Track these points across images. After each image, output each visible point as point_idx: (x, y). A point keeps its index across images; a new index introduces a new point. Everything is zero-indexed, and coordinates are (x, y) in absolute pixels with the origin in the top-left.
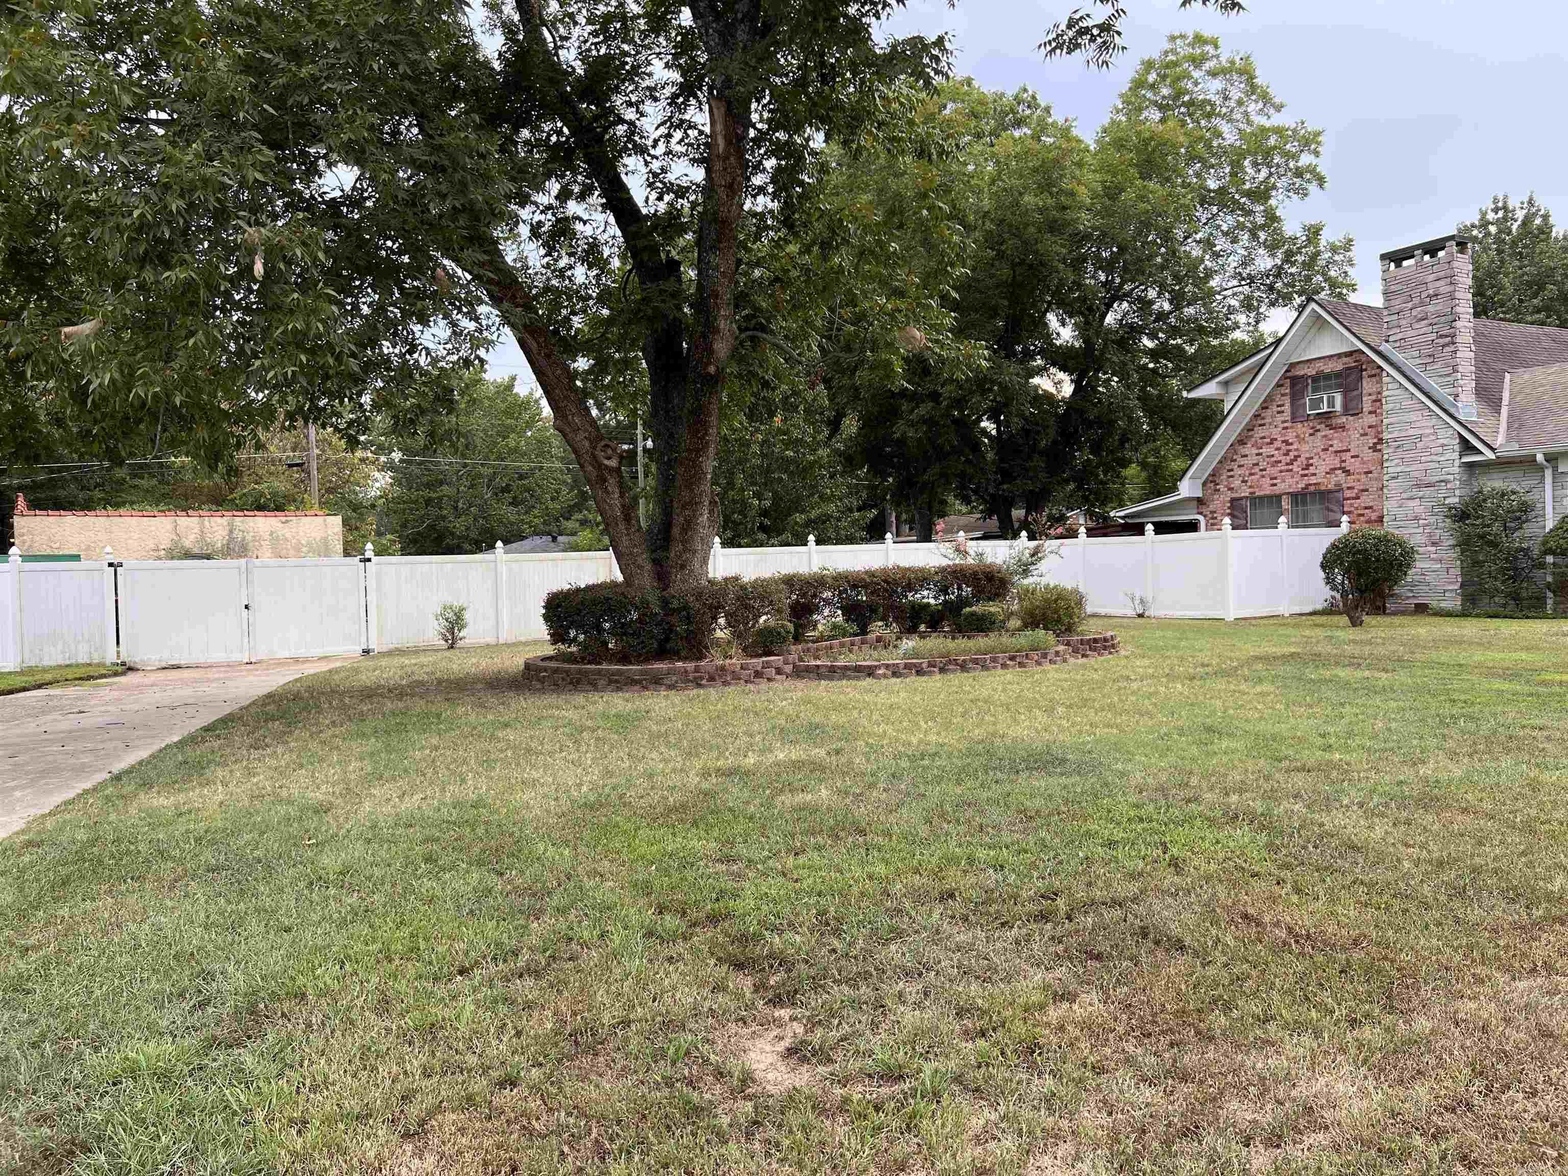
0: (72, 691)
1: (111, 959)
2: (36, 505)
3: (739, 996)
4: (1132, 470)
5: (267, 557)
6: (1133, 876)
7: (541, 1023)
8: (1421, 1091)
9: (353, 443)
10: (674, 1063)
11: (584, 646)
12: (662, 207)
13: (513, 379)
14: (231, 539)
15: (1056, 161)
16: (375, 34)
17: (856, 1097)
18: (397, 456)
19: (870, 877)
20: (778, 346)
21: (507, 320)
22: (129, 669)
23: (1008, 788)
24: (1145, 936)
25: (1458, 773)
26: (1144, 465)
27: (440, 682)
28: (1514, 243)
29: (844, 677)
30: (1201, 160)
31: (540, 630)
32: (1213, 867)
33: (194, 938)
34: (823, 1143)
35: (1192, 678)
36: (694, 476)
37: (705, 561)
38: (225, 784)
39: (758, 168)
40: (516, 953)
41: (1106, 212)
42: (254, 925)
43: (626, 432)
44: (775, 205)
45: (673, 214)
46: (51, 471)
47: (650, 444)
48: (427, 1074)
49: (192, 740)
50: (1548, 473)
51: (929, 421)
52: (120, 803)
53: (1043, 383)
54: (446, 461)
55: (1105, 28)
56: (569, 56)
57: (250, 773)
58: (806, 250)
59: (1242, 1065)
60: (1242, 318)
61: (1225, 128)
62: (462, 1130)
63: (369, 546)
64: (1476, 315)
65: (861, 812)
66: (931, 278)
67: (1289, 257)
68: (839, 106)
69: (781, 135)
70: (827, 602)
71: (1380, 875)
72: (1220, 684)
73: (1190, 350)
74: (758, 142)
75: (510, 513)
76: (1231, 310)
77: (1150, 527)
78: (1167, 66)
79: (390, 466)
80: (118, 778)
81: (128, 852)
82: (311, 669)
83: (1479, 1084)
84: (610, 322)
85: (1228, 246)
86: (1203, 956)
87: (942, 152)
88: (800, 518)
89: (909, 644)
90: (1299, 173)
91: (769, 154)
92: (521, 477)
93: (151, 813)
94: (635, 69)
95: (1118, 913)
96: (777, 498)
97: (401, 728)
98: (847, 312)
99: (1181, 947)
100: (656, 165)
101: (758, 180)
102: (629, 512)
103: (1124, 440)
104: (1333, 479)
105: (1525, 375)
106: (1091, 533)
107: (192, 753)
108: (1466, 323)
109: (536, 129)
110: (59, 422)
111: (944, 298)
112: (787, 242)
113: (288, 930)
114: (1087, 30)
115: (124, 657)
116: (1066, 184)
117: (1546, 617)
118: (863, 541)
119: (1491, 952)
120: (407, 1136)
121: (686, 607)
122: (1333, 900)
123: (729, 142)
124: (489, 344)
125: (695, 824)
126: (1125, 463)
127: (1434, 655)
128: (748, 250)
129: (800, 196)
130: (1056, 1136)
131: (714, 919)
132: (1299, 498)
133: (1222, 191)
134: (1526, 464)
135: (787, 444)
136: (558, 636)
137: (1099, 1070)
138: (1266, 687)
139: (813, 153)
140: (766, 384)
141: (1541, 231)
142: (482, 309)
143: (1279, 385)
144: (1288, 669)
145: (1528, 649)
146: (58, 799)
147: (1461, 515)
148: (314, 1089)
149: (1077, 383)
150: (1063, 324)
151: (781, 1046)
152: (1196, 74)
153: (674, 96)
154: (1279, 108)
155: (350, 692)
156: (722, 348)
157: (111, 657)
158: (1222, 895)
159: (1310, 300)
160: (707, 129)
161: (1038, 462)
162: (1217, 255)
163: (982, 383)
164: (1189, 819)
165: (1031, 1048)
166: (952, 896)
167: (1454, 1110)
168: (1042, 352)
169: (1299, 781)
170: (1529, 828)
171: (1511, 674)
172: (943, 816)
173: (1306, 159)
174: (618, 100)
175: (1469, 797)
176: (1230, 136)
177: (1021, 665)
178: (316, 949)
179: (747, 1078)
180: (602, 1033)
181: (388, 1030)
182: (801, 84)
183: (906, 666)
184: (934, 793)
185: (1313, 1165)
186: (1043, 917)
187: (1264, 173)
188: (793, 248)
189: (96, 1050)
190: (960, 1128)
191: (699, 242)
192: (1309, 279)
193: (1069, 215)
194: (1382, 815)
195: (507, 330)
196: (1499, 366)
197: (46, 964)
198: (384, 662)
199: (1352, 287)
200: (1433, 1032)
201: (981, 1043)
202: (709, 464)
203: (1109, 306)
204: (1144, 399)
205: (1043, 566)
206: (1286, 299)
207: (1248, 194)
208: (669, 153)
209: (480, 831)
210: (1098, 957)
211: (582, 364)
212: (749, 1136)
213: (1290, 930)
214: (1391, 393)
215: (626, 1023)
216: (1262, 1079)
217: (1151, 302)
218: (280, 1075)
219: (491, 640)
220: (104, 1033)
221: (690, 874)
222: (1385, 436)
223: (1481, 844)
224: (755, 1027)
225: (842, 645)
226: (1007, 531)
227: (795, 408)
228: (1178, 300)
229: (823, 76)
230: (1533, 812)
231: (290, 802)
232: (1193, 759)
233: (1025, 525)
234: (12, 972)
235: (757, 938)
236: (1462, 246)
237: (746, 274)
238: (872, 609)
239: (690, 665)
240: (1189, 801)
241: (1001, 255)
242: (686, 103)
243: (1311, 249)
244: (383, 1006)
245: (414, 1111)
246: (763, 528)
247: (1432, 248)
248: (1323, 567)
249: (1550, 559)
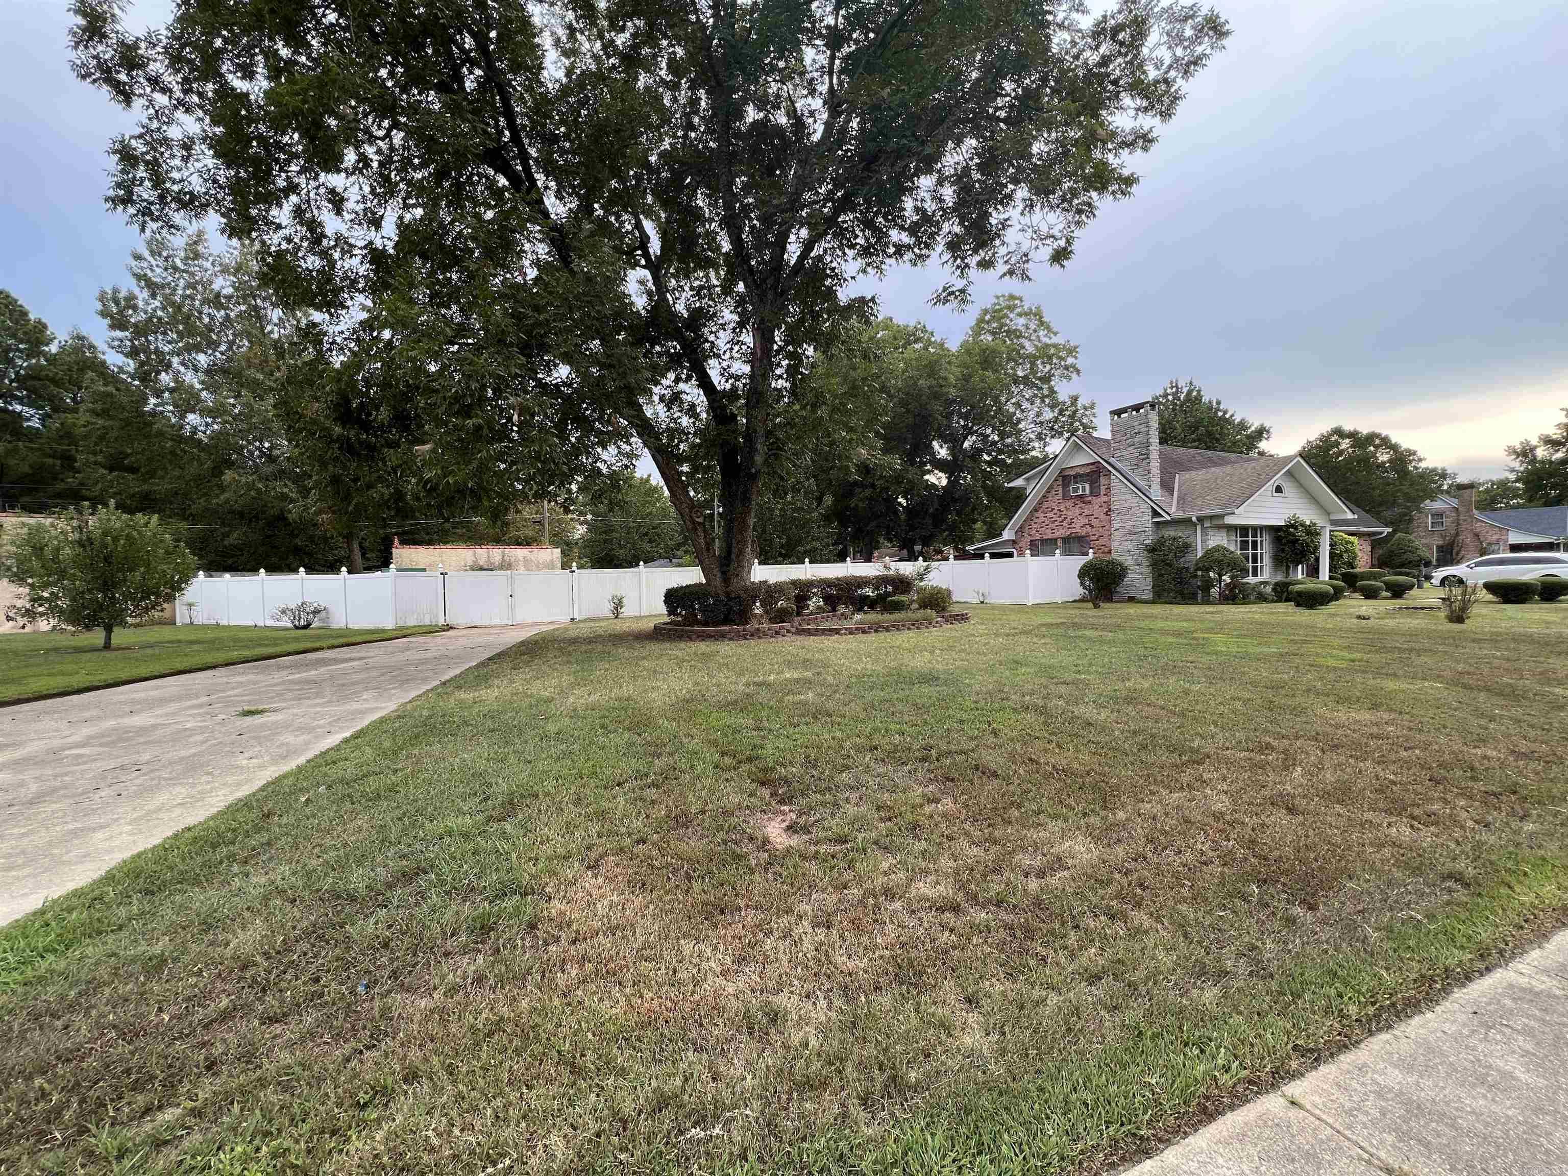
0: (420, 639)
1: (439, 775)
2: (404, 542)
3: (762, 799)
4: (979, 525)
5: (522, 570)
6: (972, 739)
7: (659, 811)
8: (1120, 850)
9: (567, 511)
10: (727, 832)
11: (685, 618)
12: (728, 386)
13: (649, 476)
14: (503, 561)
15: (936, 361)
16: (577, 297)
17: (822, 851)
18: (589, 517)
19: (833, 738)
20: (788, 458)
21: (645, 444)
22: (450, 628)
23: (908, 692)
24: (977, 769)
25: (1146, 685)
26: (985, 523)
27: (610, 635)
28: (1182, 406)
29: (823, 634)
30: (1015, 361)
31: (662, 609)
32: (1015, 733)
33: (482, 765)
34: (804, 874)
35: (1008, 635)
36: (744, 527)
37: (749, 572)
38: (498, 687)
39: (779, 365)
40: (647, 775)
41: (963, 389)
42: (512, 759)
43: (708, 504)
44: (788, 385)
45: (734, 389)
46: (412, 525)
47: (721, 510)
48: (599, 836)
49: (482, 665)
50: (1199, 527)
51: (870, 499)
52: (445, 696)
53: (931, 478)
54: (615, 519)
55: (962, 291)
56: (680, 307)
57: (512, 682)
58: (803, 408)
59: (1025, 836)
60: (1036, 445)
61: (1027, 344)
62: (617, 865)
63: (574, 564)
64: (1161, 443)
65: (830, 705)
66: (870, 423)
67: (1061, 413)
68: (822, 333)
69: (790, 348)
70: (814, 594)
71: (1102, 738)
72: (1023, 638)
73: (1009, 461)
74: (778, 352)
75: (647, 547)
76: (1031, 440)
77: (987, 555)
78: (995, 311)
79: (585, 522)
80: (444, 684)
81: (449, 722)
82: (544, 629)
83: (1150, 846)
84: (699, 445)
85: (1029, 406)
86: (1008, 780)
87: (876, 356)
88: (801, 549)
89: (858, 617)
90: (1066, 368)
91: (785, 358)
92: (654, 528)
93: (461, 701)
94: (715, 314)
95: (964, 757)
96: (789, 538)
97: (590, 659)
98: (826, 441)
99: (995, 775)
100: (725, 364)
101: (778, 372)
102: (709, 545)
103: (973, 510)
104: (1085, 530)
105: (1187, 475)
106: (956, 558)
107: (483, 671)
108: (1155, 446)
109: (662, 346)
110: (418, 499)
111: (877, 434)
112: (793, 404)
113: (530, 762)
114: (953, 293)
115: (448, 622)
116: (942, 373)
117: (1197, 604)
118: (834, 562)
119: (1159, 778)
120: (589, 867)
121: (739, 597)
122: (1078, 751)
123: (763, 352)
124: (637, 457)
125: (742, 710)
126: (975, 521)
127: (1137, 623)
128: (773, 408)
129: (801, 380)
130: (926, 872)
131: (750, 760)
132: (1066, 540)
133: (1026, 377)
134: (1186, 522)
135: (794, 510)
136: (671, 612)
137: (950, 838)
138: (1047, 640)
139: (808, 357)
140: (782, 478)
141: (1196, 398)
142: (633, 440)
143: (1056, 480)
144: (1061, 631)
145: (1185, 621)
146: (414, 694)
147: (1152, 550)
148: (542, 843)
149: (949, 478)
150: (941, 447)
151: (784, 825)
152: (1011, 316)
153: (734, 329)
154: (1055, 334)
155: (564, 640)
156: (759, 459)
157: (441, 622)
158: (1019, 749)
159: (1072, 435)
160: (752, 345)
161: (928, 521)
162: (1023, 411)
163: (898, 479)
164: (1003, 709)
165: (915, 827)
166: (876, 749)
167: (1136, 860)
168: (930, 462)
169: (1063, 689)
170: (1183, 714)
171: (1178, 634)
172: (873, 707)
173: (1070, 360)
174: (706, 330)
175: (1152, 698)
176: (1029, 348)
177: (918, 628)
178: (544, 772)
179: (766, 841)
180: (691, 816)
181: (580, 814)
182: (802, 321)
183: (857, 629)
184: (869, 695)
185: (1060, 887)
186: (924, 759)
187: (1048, 367)
188: (797, 407)
189: (431, 821)
190: (876, 868)
191: (747, 404)
192: (1072, 424)
193: (945, 390)
194: (1105, 707)
195: (646, 450)
196: (1173, 470)
197: (406, 778)
198: (582, 625)
199: (1095, 428)
200: (1127, 819)
201: (889, 824)
202: (752, 521)
203: (966, 438)
204: (984, 487)
205: (930, 576)
206: (1061, 434)
207: (1040, 379)
208: (732, 358)
209: (630, 713)
210: (952, 780)
211: (685, 468)
212: (766, 870)
213: (1054, 767)
214: (1114, 483)
215: (703, 812)
216: (1035, 843)
217: (988, 436)
218: (525, 836)
219: (637, 614)
220: (435, 813)
221: (738, 736)
222: (1112, 507)
223: (1157, 722)
224: (770, 815)
225: (822, 618)
226: (912, 557)
227: (799, 491)
228: (1002, 436)
229: (813, 317)
230: (1185, 706)
231: (531, 696)
232: (1007, 678)
233: (921, 554)
234: (389, 782)
235: (773, 769)
236: (1153, 406)
237: (771, 420)
238: (839, 599)
239: (741, 628)
240: (1003, 699)
241: (908, 411)
242: (741, 332)
243: (1073, 408)
244: (578, 801)
245: (593, 855)
246: (781, 555)
247: (1137, 408)
248: (1079, 577)
249: (1200, 573)
